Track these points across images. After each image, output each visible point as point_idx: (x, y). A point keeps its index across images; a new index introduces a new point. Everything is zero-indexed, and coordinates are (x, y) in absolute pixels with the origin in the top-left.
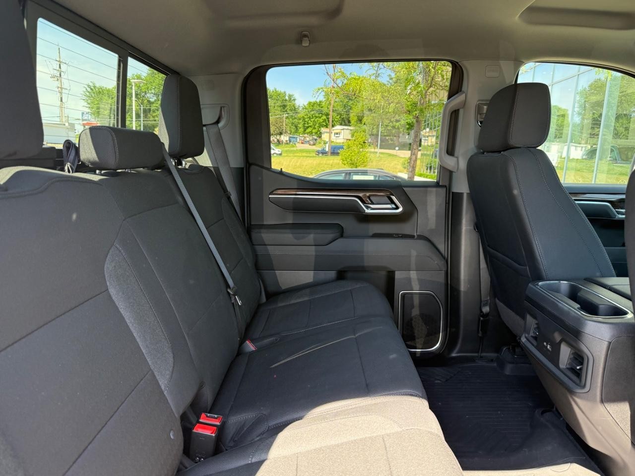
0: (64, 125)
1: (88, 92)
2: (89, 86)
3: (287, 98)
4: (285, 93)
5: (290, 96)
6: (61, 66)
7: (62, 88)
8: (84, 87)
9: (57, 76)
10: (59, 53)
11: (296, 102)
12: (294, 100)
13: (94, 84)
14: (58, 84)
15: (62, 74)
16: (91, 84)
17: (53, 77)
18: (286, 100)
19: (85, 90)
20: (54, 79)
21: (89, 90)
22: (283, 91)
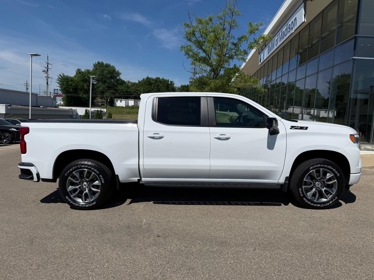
0: (51, 97)
1: (60, 78)
2: (60, 75)
3: (169, 83)
4: (168, 80)
5: (171, 82)
6: (49, 66)
7: (48, 77)
8: (58, 76)
9: (46, 71)
10: (48, 59)
11: (174, 85)
12: (174, 84)
13: (63, 74)
14: (46, 75)
15: (49, 70)
16: (62, 75)
17: (44, 71)
18: (169, 84)
19: (58, 77)
20: (44, 72)
21: (60, 77)
22: (167, 79)
